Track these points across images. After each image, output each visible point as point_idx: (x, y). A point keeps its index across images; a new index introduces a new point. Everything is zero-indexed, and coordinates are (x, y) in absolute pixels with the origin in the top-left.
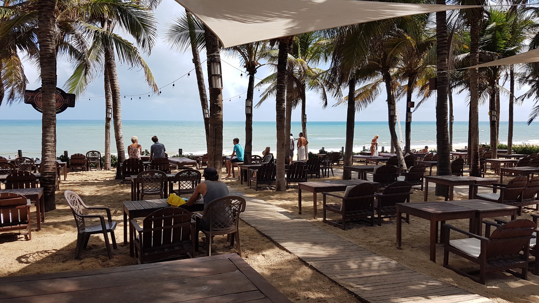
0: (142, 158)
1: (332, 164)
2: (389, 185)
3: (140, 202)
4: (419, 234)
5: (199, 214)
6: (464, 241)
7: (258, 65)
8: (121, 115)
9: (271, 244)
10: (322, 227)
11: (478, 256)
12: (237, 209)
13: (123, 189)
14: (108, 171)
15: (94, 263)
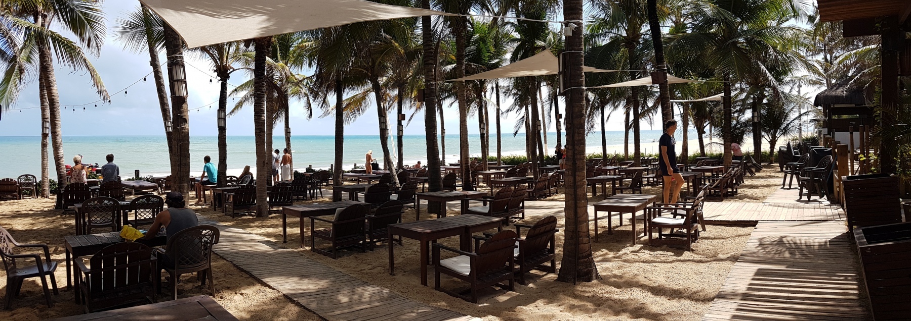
0: (87, 182)
1: (320, 184)
2: (382, 205)
3: (86, 236)
4: (411, 256)
5: (161, 249)
6: (454, 259)
7: (231, 70)
8: (61, 130)
9: (251, 280)
10: (310, 257)
11: (468, 274)
12: (209, 241)
13: (64, 221)
14: (46, 200)
15: (29, 314)
